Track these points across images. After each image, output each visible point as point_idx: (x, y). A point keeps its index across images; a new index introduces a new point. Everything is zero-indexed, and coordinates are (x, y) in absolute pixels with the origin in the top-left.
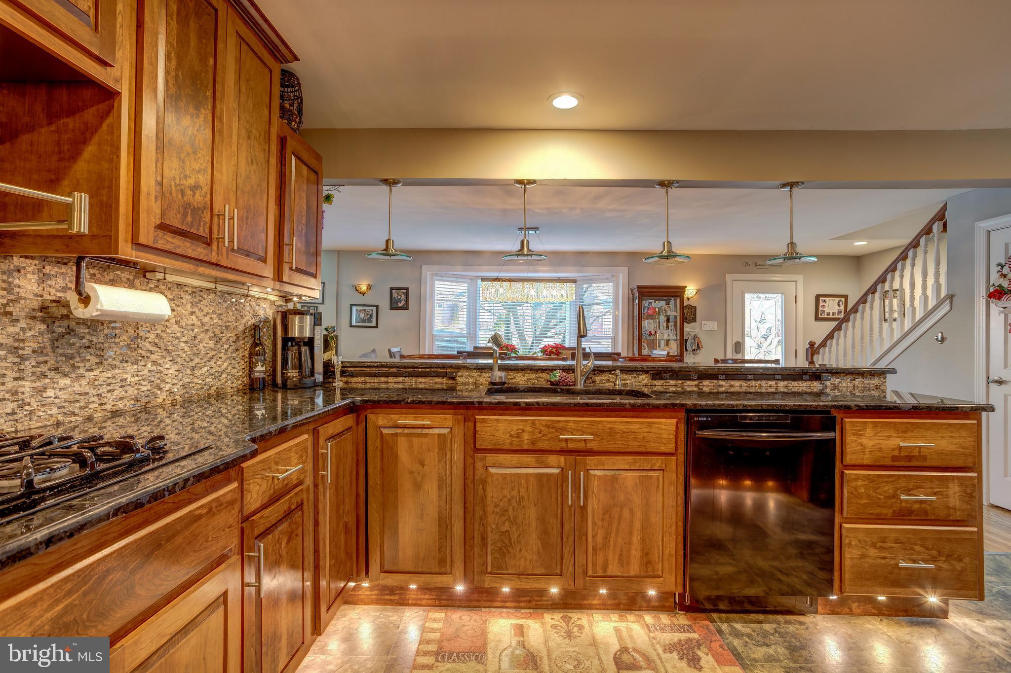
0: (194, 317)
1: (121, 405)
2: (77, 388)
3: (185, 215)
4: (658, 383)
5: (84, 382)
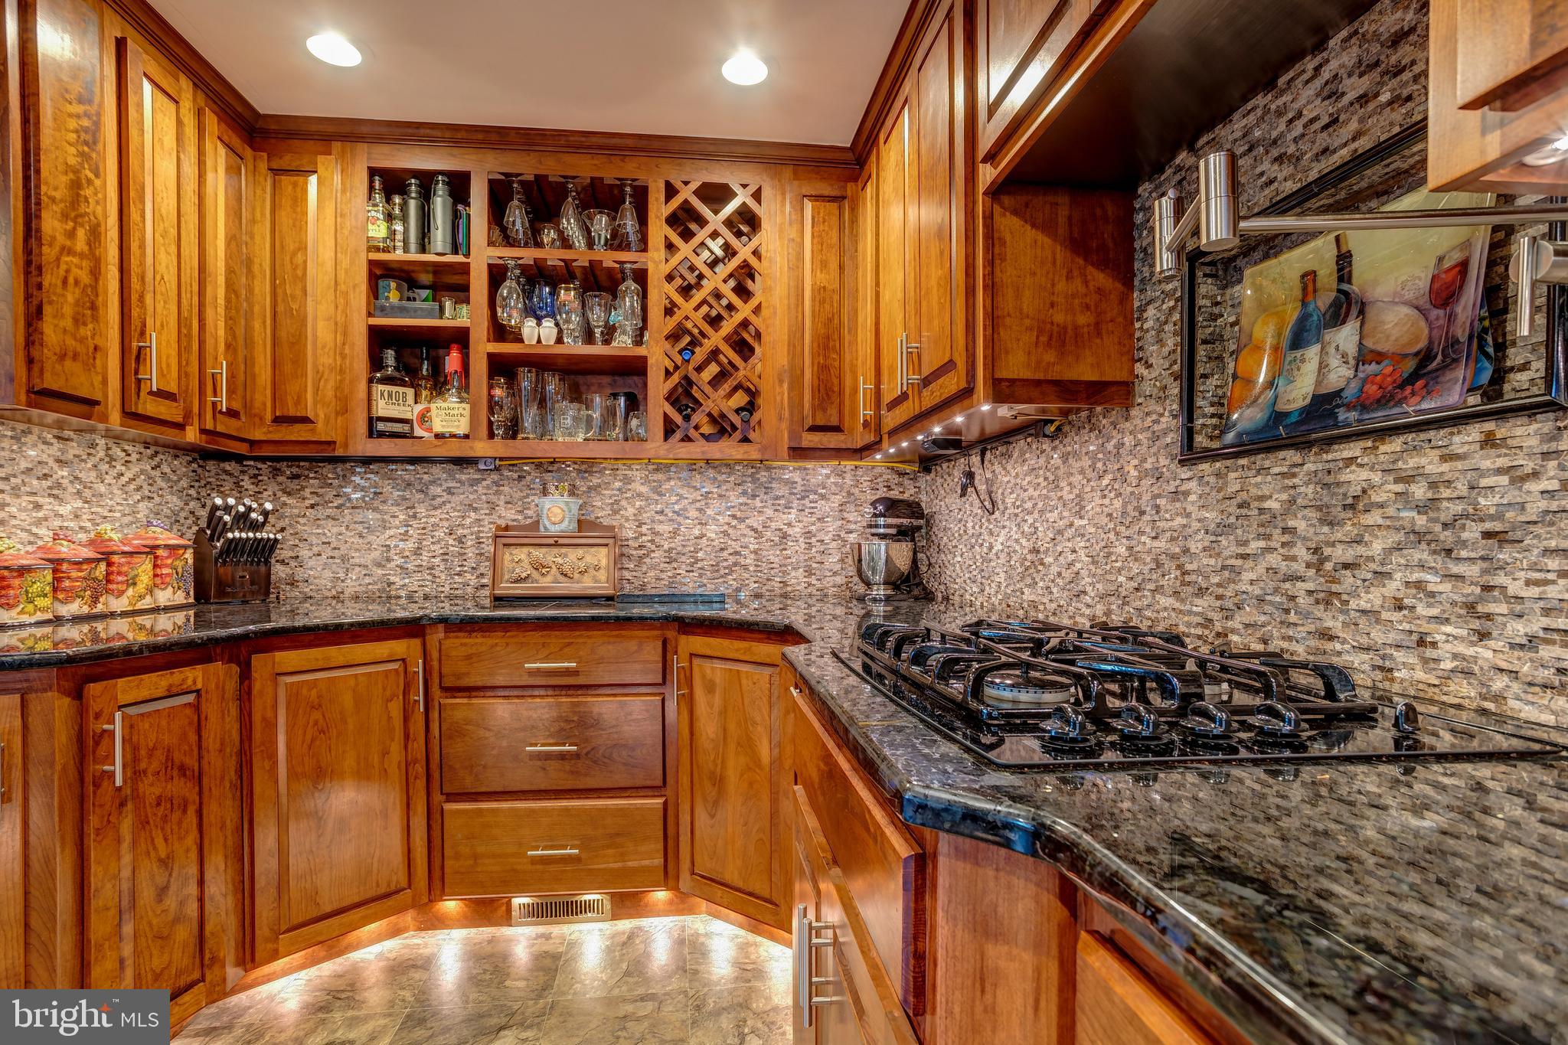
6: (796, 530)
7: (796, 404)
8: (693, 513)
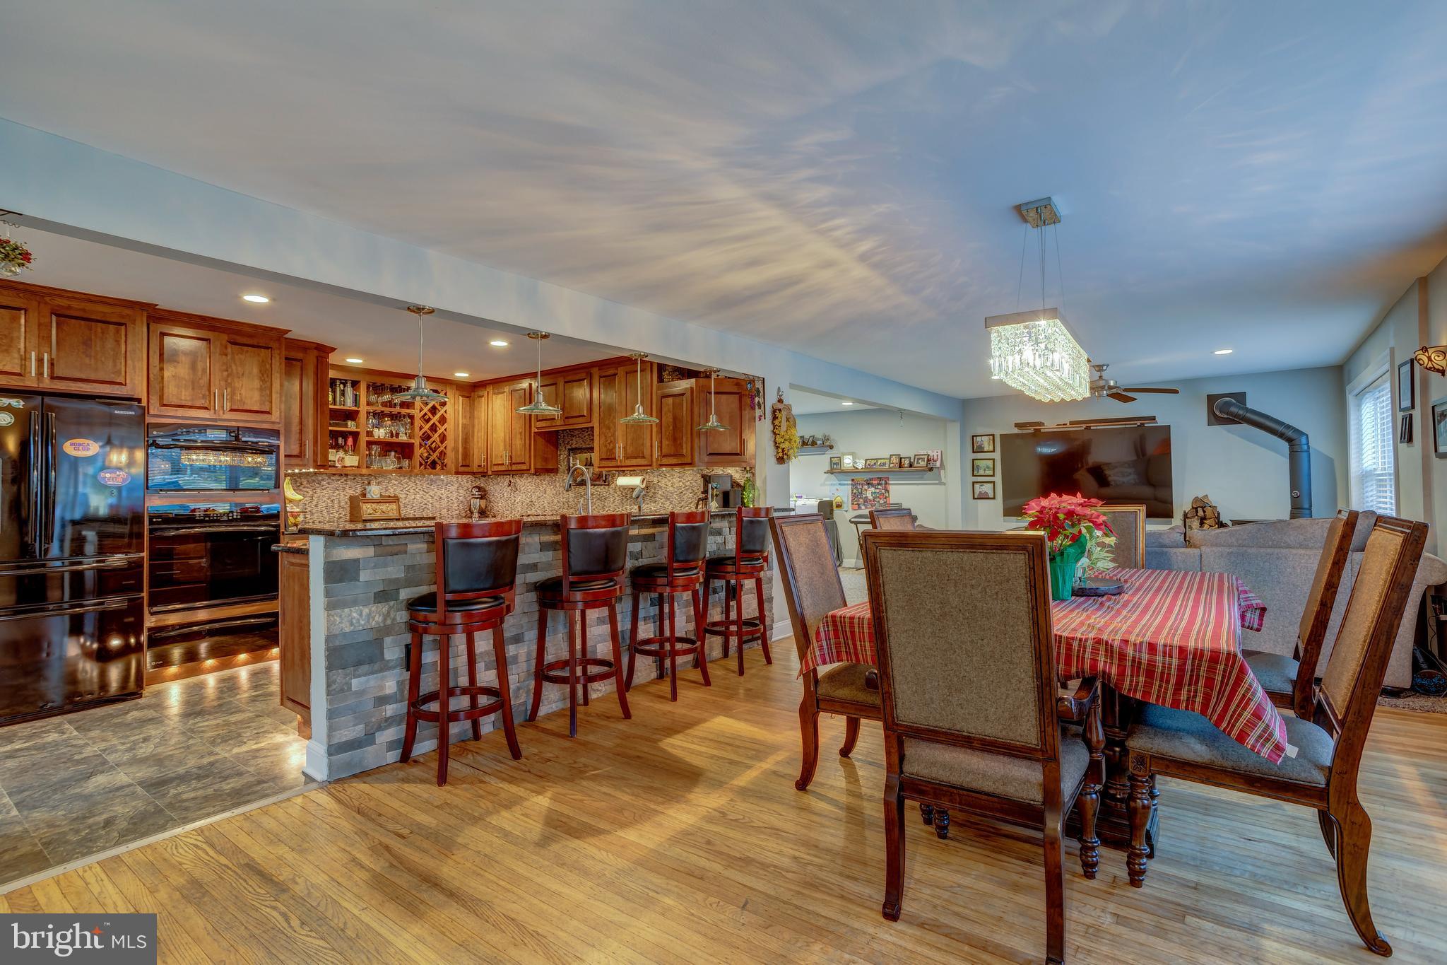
0: (680, 482)
3: (607, 453)
6: (444, 496)
7: (457, 459)
8: (412, 491)
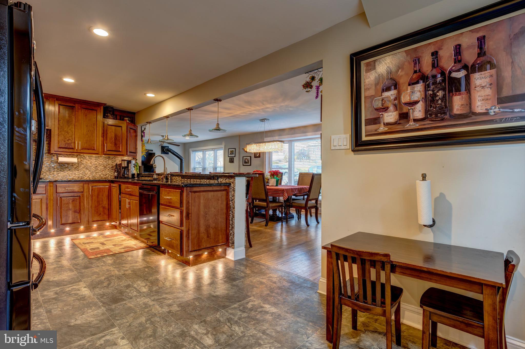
0: (96, 162)
1: (75, 178)
2: (65, 174)
3: (66, 145)
4: (183, 180)
5: (66, 173)
